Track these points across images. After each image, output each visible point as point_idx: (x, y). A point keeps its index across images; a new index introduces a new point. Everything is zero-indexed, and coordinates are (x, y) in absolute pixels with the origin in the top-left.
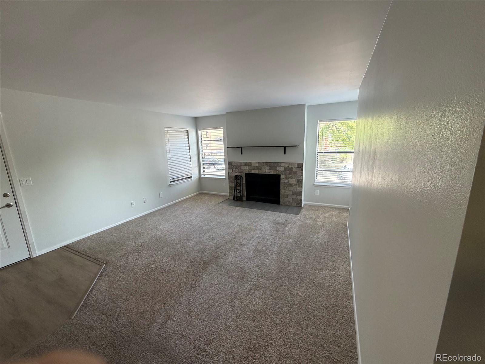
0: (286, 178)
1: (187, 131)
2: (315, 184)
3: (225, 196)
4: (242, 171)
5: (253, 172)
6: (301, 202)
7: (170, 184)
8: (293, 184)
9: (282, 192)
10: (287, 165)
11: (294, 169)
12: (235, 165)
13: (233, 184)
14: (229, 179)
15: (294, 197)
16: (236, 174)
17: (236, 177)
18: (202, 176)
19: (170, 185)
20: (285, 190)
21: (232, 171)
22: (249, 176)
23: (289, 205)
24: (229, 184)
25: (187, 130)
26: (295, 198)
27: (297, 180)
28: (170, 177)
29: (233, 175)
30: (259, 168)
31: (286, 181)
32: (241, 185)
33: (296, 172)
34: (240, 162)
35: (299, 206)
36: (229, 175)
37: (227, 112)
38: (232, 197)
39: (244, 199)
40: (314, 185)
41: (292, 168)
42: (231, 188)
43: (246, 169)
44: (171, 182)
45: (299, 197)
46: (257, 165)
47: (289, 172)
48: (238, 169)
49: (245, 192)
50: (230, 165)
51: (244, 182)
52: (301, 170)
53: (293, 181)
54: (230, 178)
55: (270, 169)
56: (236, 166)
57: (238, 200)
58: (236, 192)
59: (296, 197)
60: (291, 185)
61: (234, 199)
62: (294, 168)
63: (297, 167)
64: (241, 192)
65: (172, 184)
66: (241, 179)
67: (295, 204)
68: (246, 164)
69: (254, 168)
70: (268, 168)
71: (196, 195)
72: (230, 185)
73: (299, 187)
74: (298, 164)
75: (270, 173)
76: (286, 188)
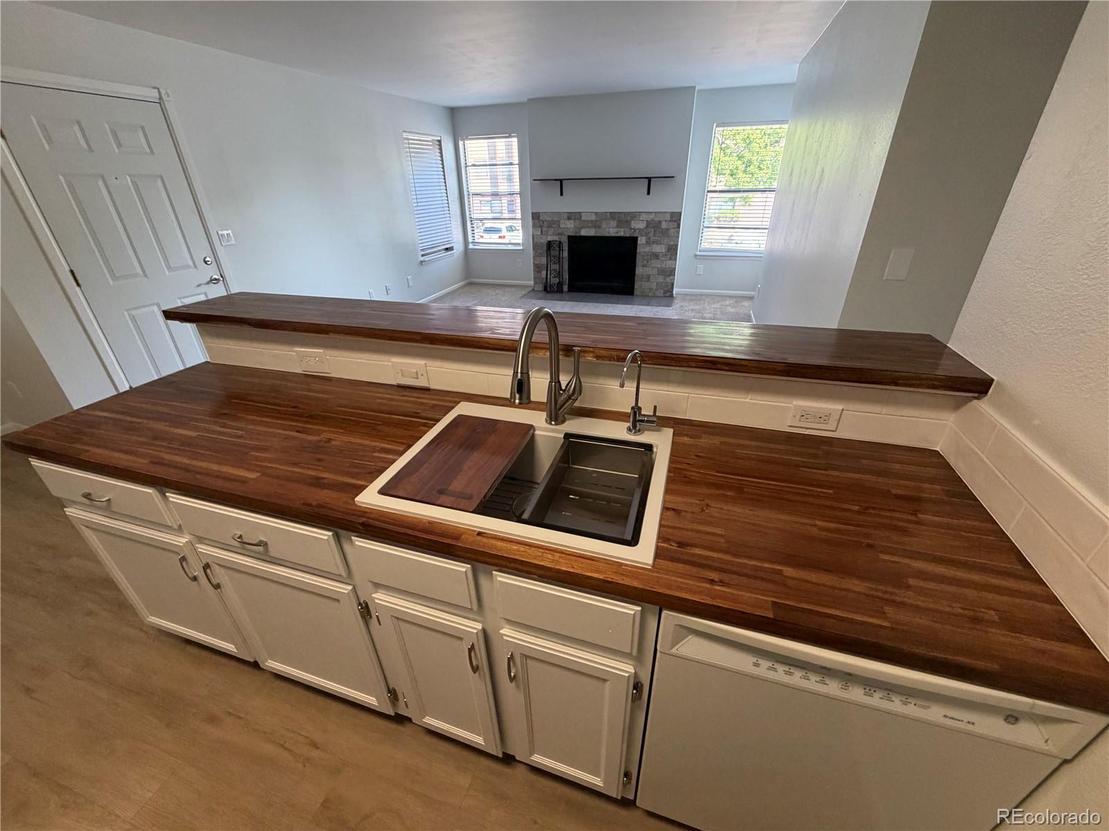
0: (648, 243)
1: (439, 141)
2: (698, 253)
3: (526, 287)
4: (560, 231)
5: (584, 233)
6: (672, 288)
7: (422, 259)
8: (661, 254)
9: (639, 270)
10: (652, 217)
11: (664, 225)
12: (548, 219)
13: (544, 260)
14: (534, 249)
15: (661, 279)
16: (550, 238)
17: (549, 244)
18: (471, 246)
19: (421, 262)
20: (644, 266)
21: (542, 232)
22: (575, 241)
23: (650, 295)
24: (534, 259)
25: (439, 139)
26: (662, 280)
27: (669, 245)
28: (421, 245)
29: (542, 241)
30: (596, 224)
31: (647, 249)
32: (559, 260)
33: (668, 229)
34: (559, 214)
35: (668, 296)
36: (535, 239)
37: (530, 97)
38: (540, 287)
39: (565, 288)
40: (696, 255)
41: (660, 222)
42: (537, 268)
43: (570, 227)
44: (423, 255)
45: (668, 279)
46: (593, 218)
47: (655, 231)
48: (555, 228)
49: (566, 276)
50: (537, 220)
51: (566, 254)
52: (676, 226)
53: (660, 249)
54: (536, 246)
55: (618, 226)
56: (549, 221)
57: (552, 292)
58: (549, 276)
59: (665, 279)
60: (656, 256)
61: (545, 289)
62: (663, 223)
63: (670, 221)
64: (559, 274)
65: (424, 261)
66: (560, 247)
67: (660, 293)
68: (570, 216)
69: (586, 224)
70: (614, 223)
71: (463, 287)
72: (536, 262)
73: (670, 259)
74: (673, 214)
75: (618, 235)
76: (648, 262)
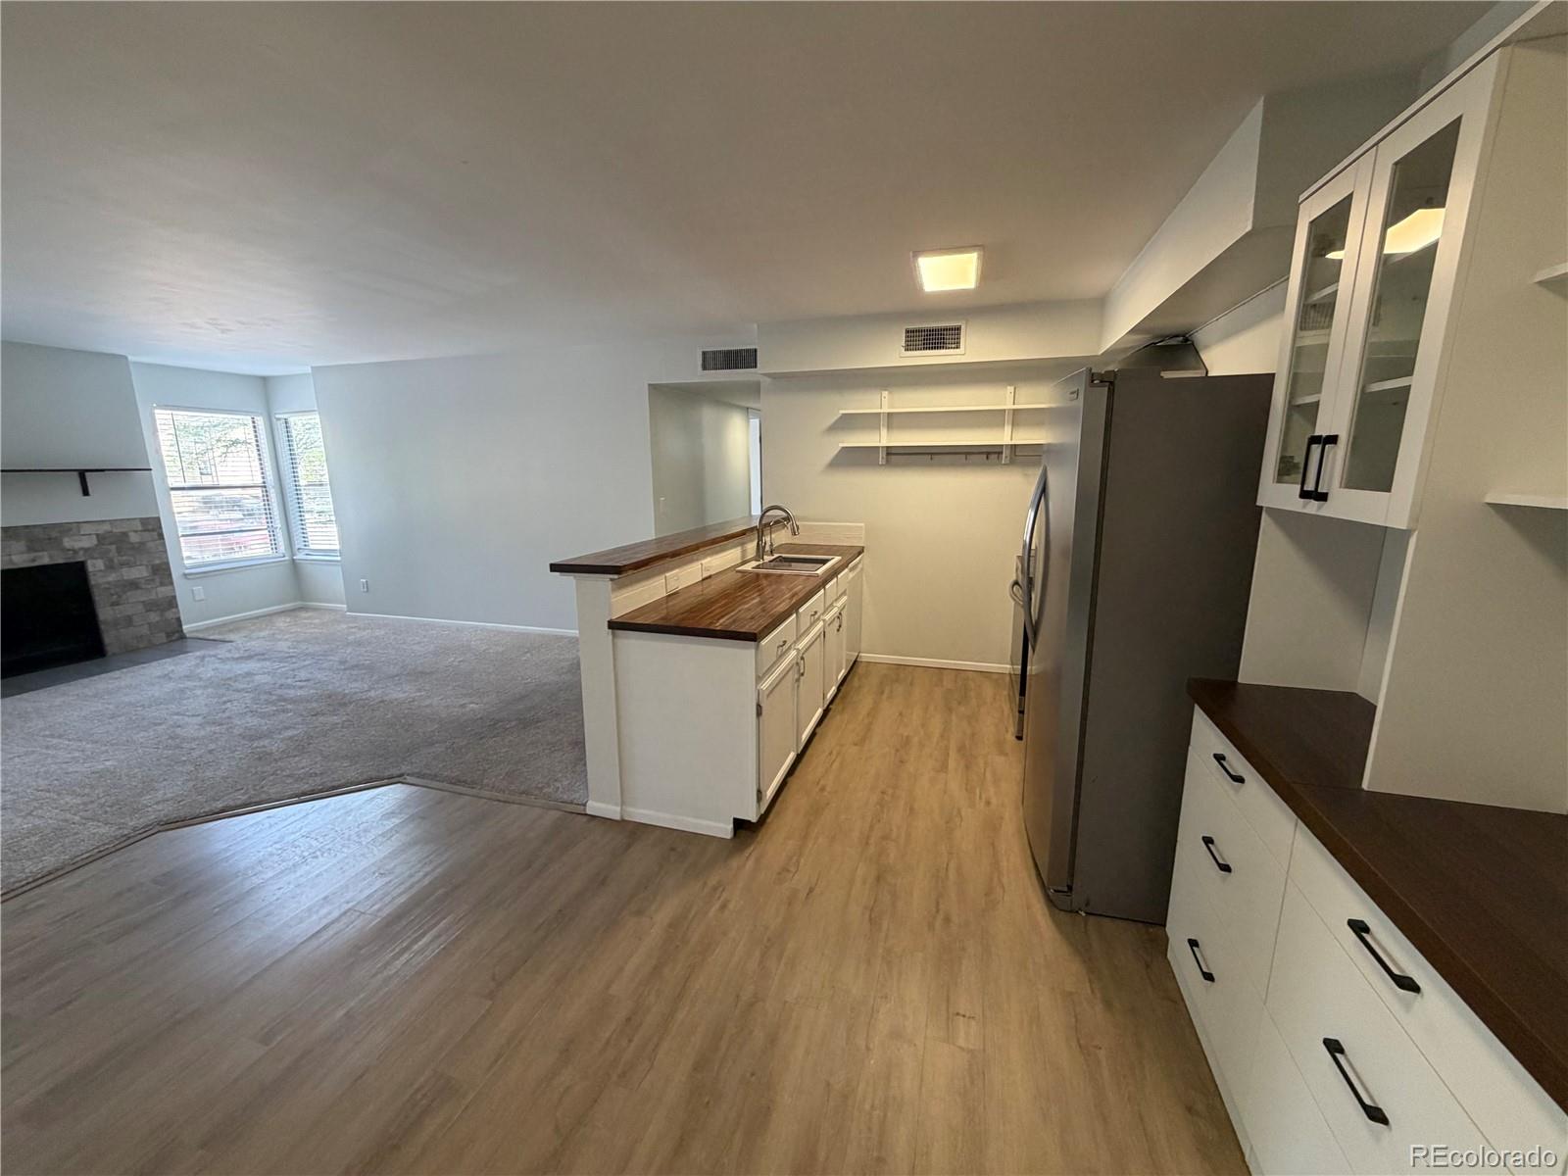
0: (111, 567)
2: (187, 571)
6: (181, 626)
8: (143, 581)
9: (105, 613)
10: (107, 527)
11: (134, 538)
15: (154, 617)
20: (113, 604)
23: (141, 646)
26: (157, 619)
27: (153, 566)
31: (112, 577)
33: (142, 544)
35: (177, 640)
40: (185, 575)
41: (125, 534)
45: (170, 615)
47: (117, 548)
52: (156, 537)
53: (139, 572)
55: (32, 551)
59: (162, 616)
60: (134, 585)
62: (132, 534)
63: (145, 531)
67: (161, 637)
73: (162, 584)
74: (144, 521)
75: (39, 563)
76: (120, 596)
